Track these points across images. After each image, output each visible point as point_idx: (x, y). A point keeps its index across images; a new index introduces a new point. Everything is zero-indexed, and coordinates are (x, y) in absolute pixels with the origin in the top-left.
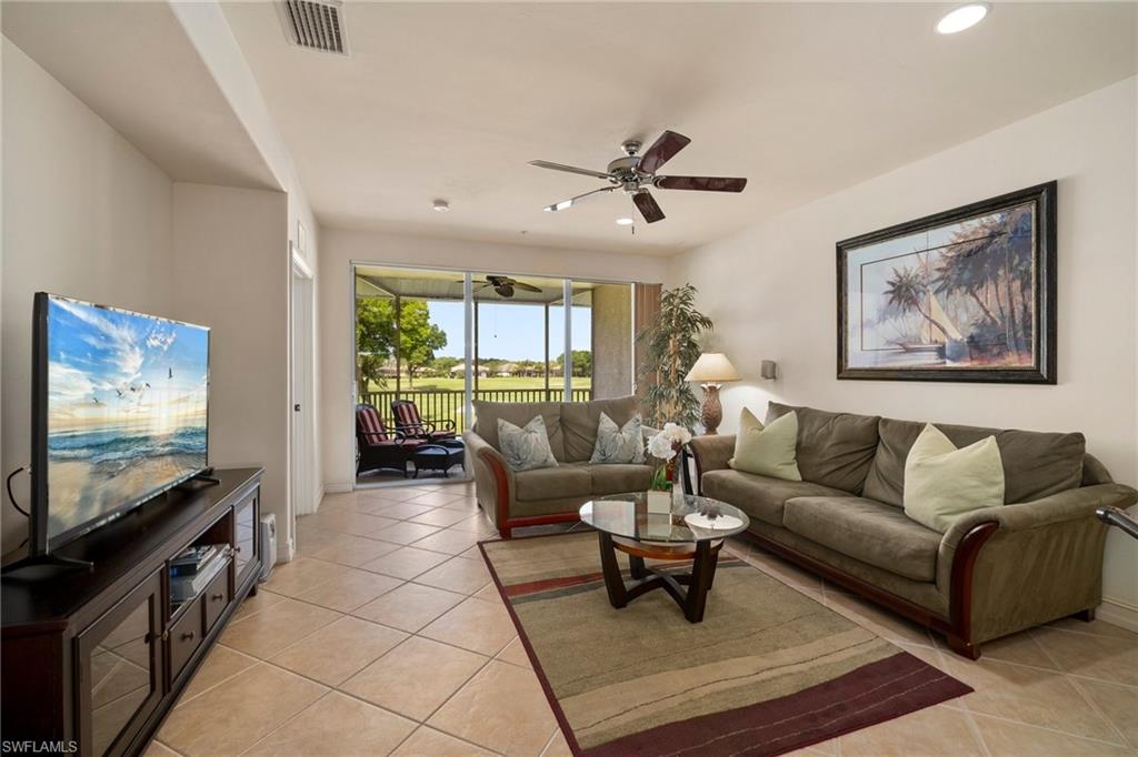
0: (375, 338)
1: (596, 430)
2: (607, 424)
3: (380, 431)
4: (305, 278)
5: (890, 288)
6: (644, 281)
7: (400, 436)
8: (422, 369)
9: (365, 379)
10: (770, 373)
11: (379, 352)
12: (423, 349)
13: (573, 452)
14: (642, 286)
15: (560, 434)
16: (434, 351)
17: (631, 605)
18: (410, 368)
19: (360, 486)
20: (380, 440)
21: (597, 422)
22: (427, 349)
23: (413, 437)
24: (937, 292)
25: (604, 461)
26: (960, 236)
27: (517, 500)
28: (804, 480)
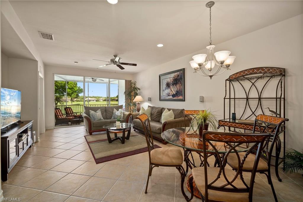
0: (60, 90)
1: (113, 112)
2: (115, 110)
3: (61, 114)
4: (41, 78)
5: (166, 84)
6: (127, 80)
7: (67, 116)
8: (76, 99)
9: (56, 102)
10: (150, 100)
11: (61, 94)
12: (75, 94)
13: (107, 117)
14: (127, 81)
15: (105, 113)
16: (79, 94)
17: (112, 142)
18: (71, 99)
19: (55, 128)
20: (61, 117)
21: (113, 110)
22: (77, 93)
23: (71, 116)
24: (172, 85)
25: (114, 119)
26: (174, 76)
27: (93, 127)
28: (151, 120)
